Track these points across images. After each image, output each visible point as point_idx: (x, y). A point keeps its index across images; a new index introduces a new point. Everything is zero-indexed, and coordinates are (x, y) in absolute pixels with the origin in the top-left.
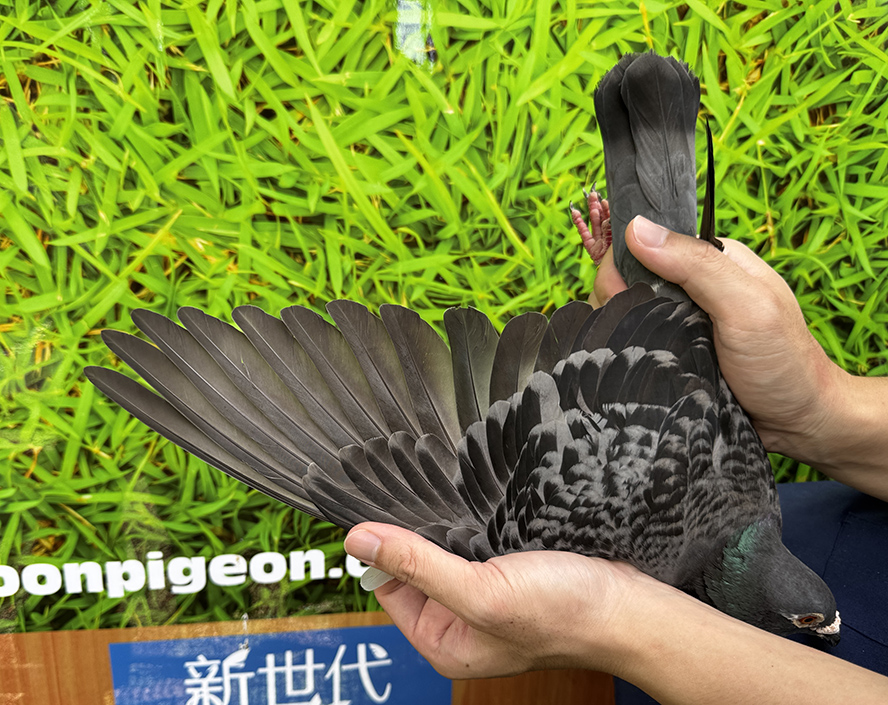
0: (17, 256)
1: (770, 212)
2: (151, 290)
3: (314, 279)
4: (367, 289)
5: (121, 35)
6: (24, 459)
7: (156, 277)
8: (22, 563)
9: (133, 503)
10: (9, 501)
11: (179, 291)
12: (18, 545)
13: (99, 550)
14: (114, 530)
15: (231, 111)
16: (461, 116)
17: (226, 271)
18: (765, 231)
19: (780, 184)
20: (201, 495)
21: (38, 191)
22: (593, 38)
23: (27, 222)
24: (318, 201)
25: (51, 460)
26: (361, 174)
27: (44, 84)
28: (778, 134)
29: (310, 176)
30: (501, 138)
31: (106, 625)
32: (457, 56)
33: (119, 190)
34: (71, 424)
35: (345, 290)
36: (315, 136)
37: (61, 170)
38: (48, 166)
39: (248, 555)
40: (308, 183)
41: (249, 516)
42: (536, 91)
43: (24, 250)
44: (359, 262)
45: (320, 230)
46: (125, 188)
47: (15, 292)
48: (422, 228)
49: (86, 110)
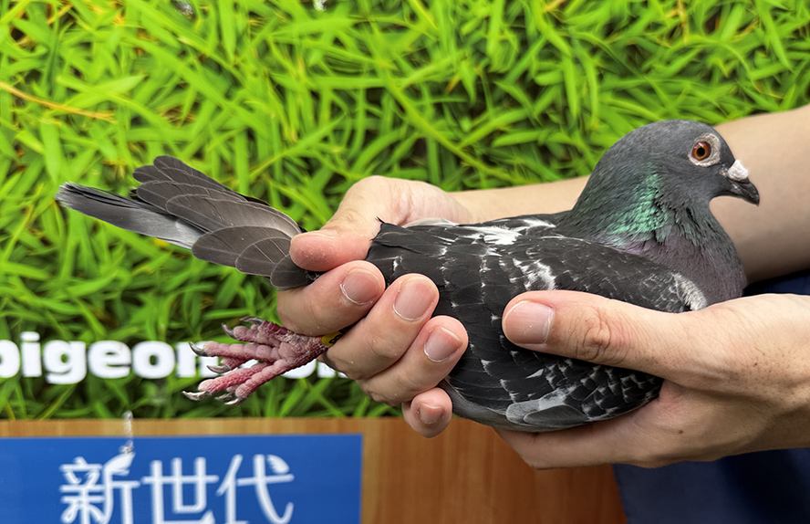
2: (33, 39)
3: (204, 37)
4: (261, 51)
7: (39, 24)
11: (61, 42)
17: (113, 23)
18: (676, 16)
20: (82, 271)
35: (238, 51)
41: (132, 298)
44: (253, 21)
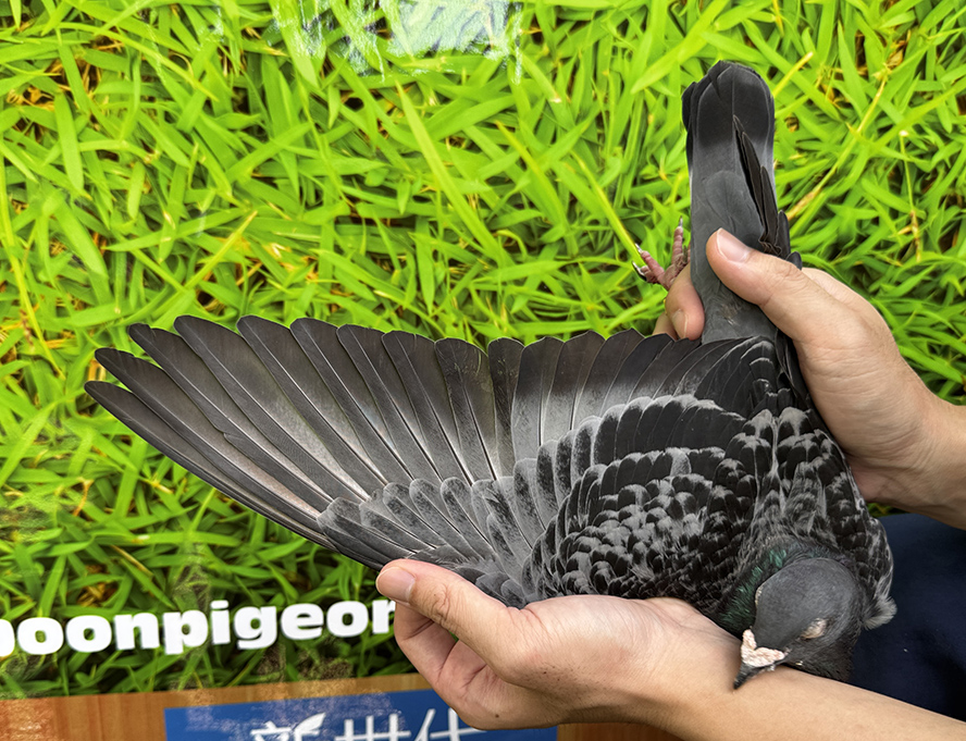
0: (70, 263)
1: (914, 212)
2: (221, 302)
3: (402, 288)
4: (462, 300)
5: (192, 16)
6: (71, 493)
7: (227, 287)
8: (68, 615)
9: (195, 544)
10: (53, 542)
11: (252, 302)
12: (63, 595)
13: (155, 599)
14: (175, 576)
15: (314, 100)
16: (569, 105)
17: (305, 280)
18: (910, 233)
19: (925, 180)
20: (274, 535)
21: (96, 189)
22: (716, 18)
23: (83, 225)
24: (409, 201)
25: (103, 495)
26: (457, 170)
27: (105, 70)
28: (923, 123)
29: (400, 173)
30: (614, 129)
31: (162, 687)
32: (565, 38)
33: (186, 189)
34: (127, 454)
35: (437, 302)
36: (406, 128)
37: (121, 166)
38: (108, 162)
39: (325, 605)
40: (398, 181)
41: (326, 560)
42: (652, 77)
43: (78, 255)
44: (453, 270)
45: (410, 234)
46: (193, 186)
47: (67, 304)
48: (524, 230)
49: (151, 99)
